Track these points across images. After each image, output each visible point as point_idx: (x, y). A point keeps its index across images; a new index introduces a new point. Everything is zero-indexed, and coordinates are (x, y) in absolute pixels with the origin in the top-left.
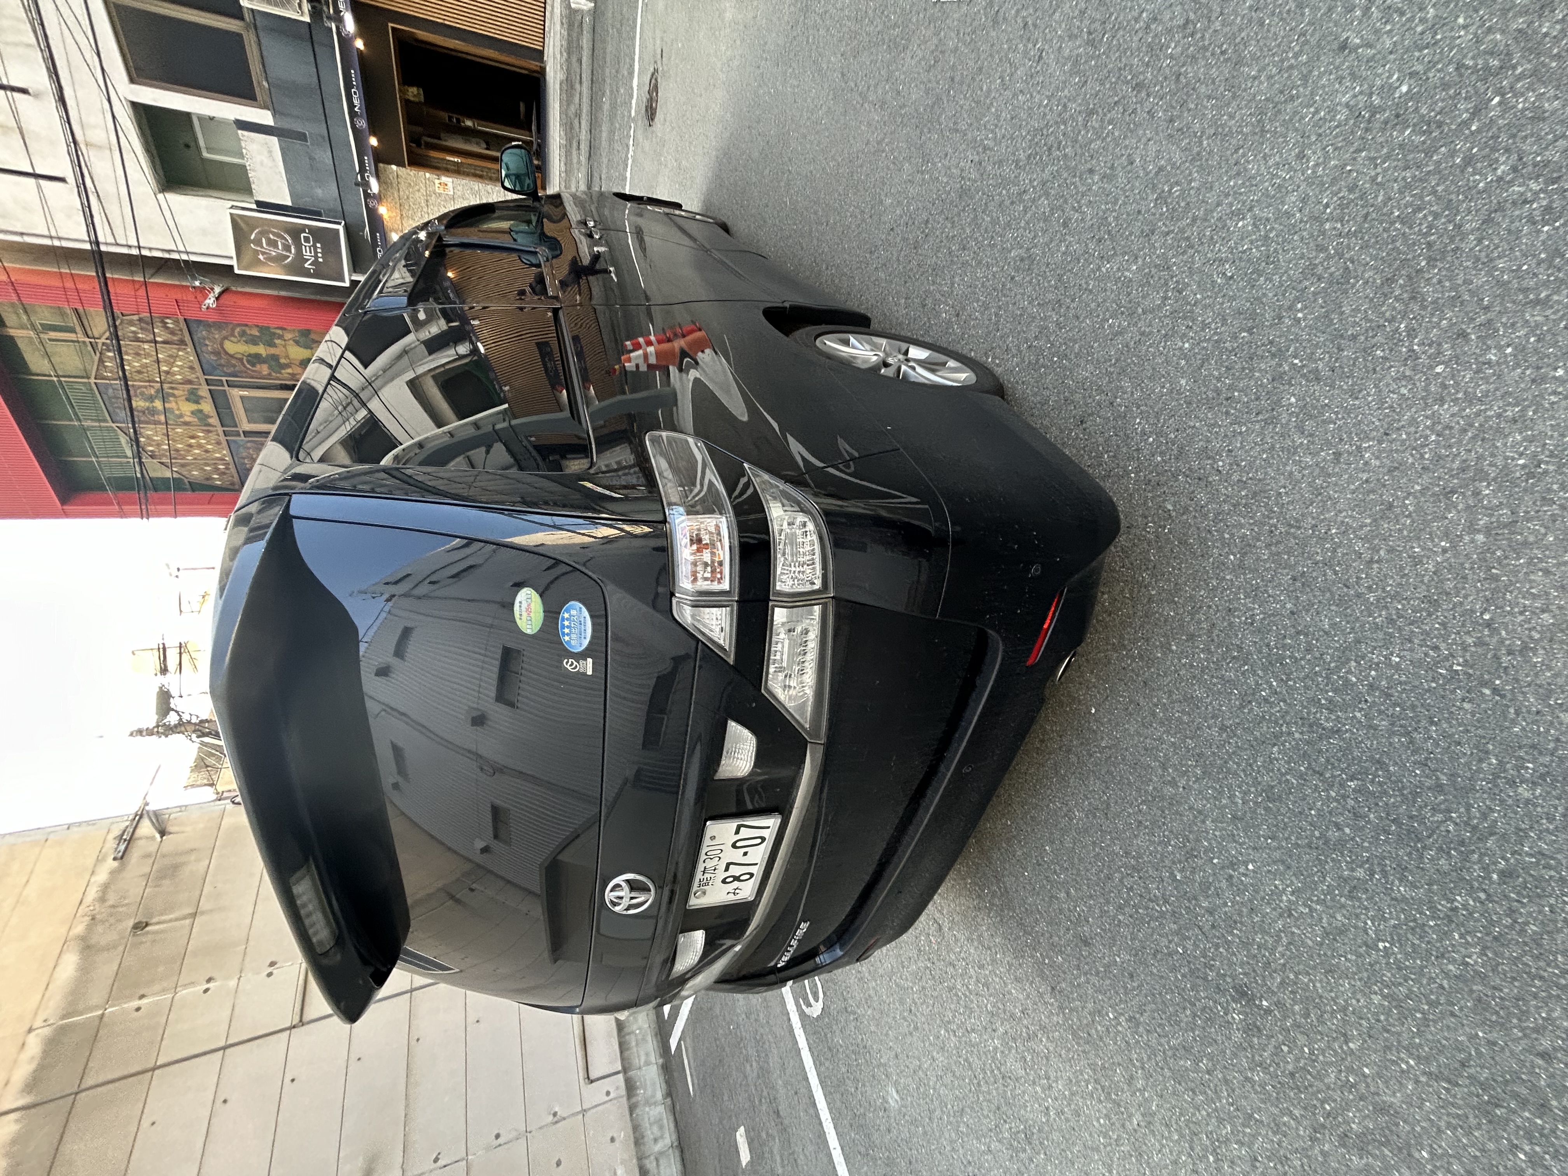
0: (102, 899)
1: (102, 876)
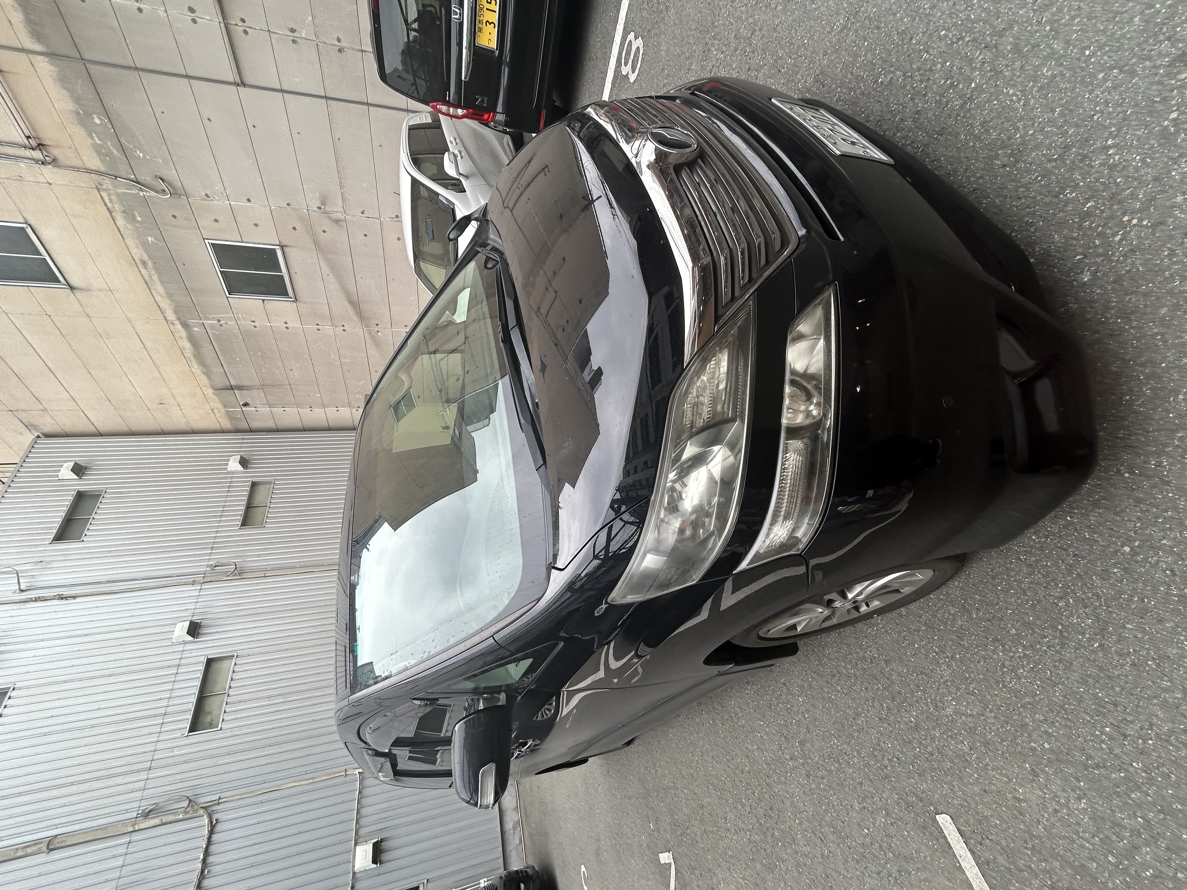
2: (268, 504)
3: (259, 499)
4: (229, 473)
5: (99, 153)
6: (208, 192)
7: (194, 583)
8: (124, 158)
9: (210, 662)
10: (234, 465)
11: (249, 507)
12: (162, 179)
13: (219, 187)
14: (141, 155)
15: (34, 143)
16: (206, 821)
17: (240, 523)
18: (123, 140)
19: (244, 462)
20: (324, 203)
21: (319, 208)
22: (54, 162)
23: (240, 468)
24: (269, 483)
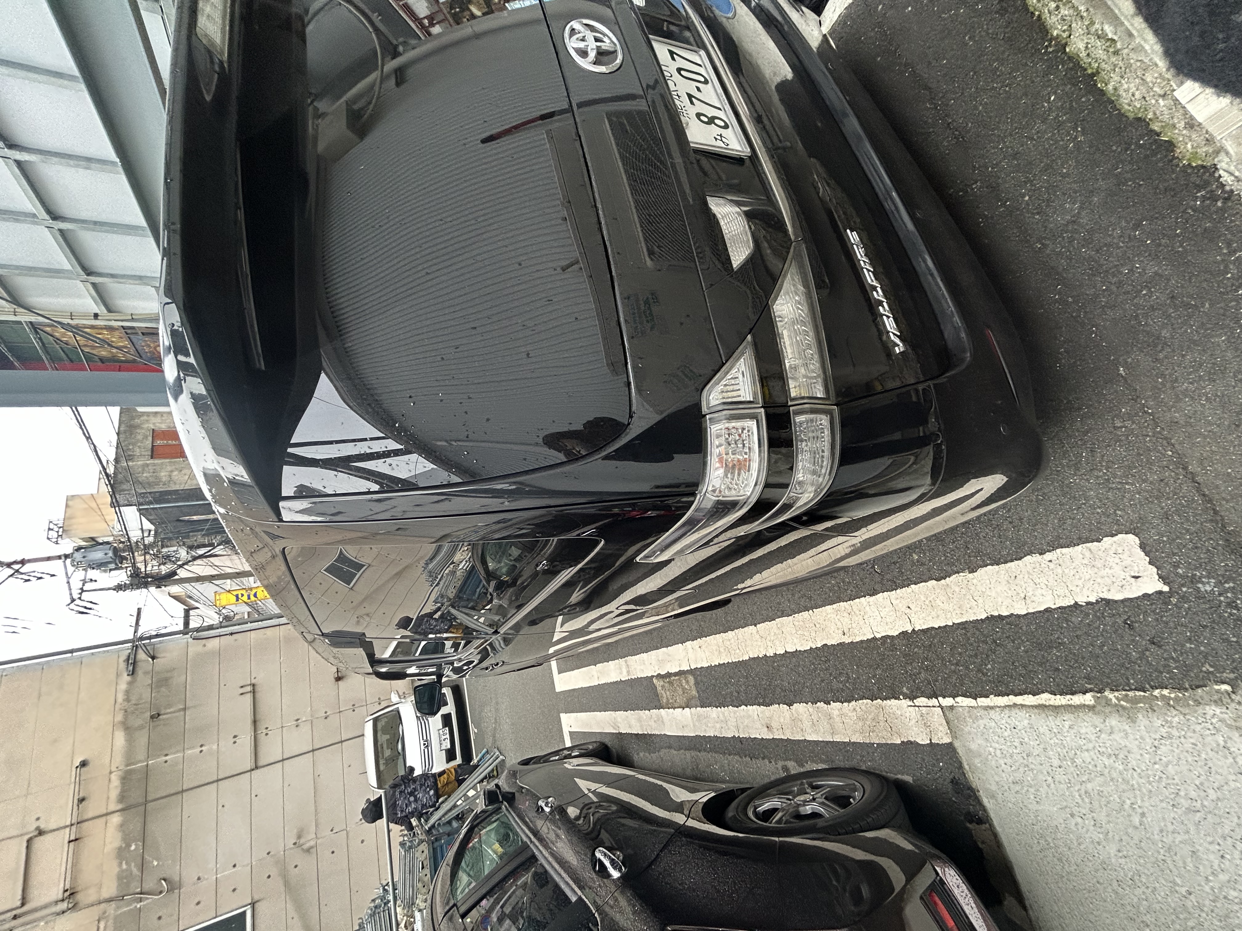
0: (127, 700)
1: (123, 686)
5: (120, 878)
6: (200, 875)
8: (139, 874)
12: (165, 880)
13: (212, 865)
14: (155, 863)
15: (68, 893)
18: (146, 856)
20: (299, 837)
21: (295, 844)
22: (75, 907)
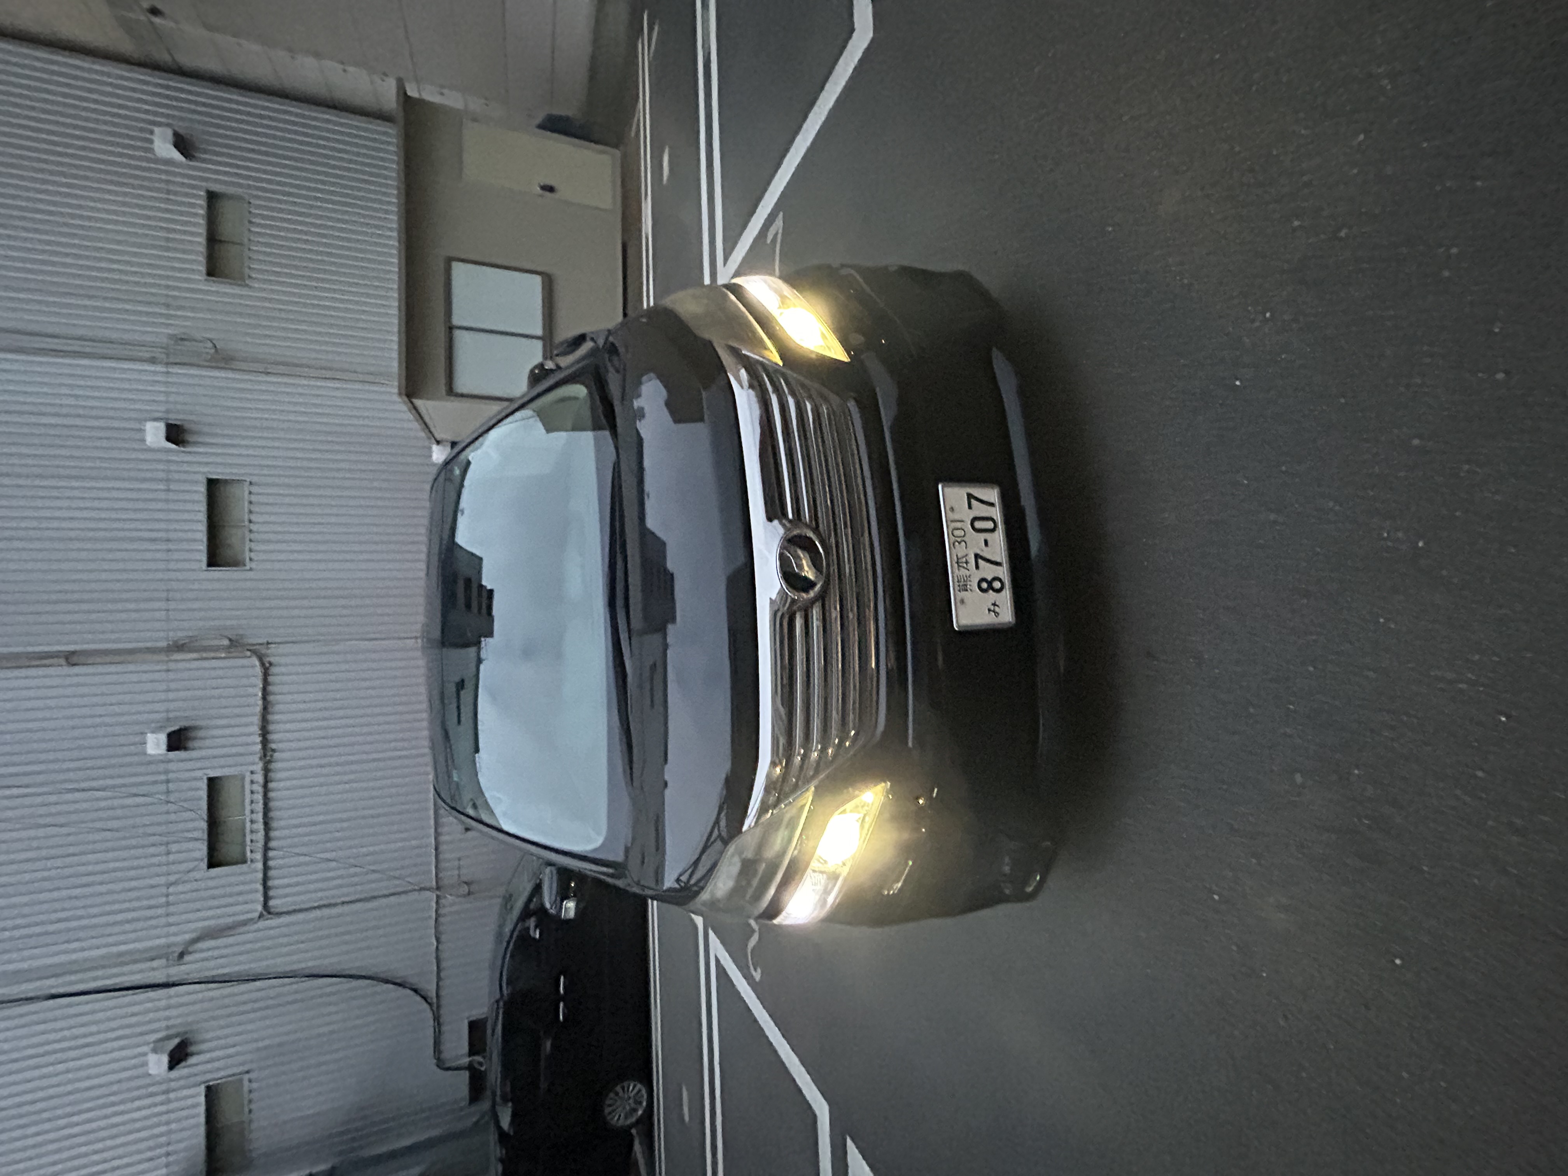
2: (246, 241)
3: (228, 228)
4: (157, 161)
7: (153, 361)
9: (212, 484)
10: (164, 148)
11: (213, 240)
16: (257, 663)
17: (203, 269)
19: (182, 144)
23: (176, 155)
24: (239, 198)
